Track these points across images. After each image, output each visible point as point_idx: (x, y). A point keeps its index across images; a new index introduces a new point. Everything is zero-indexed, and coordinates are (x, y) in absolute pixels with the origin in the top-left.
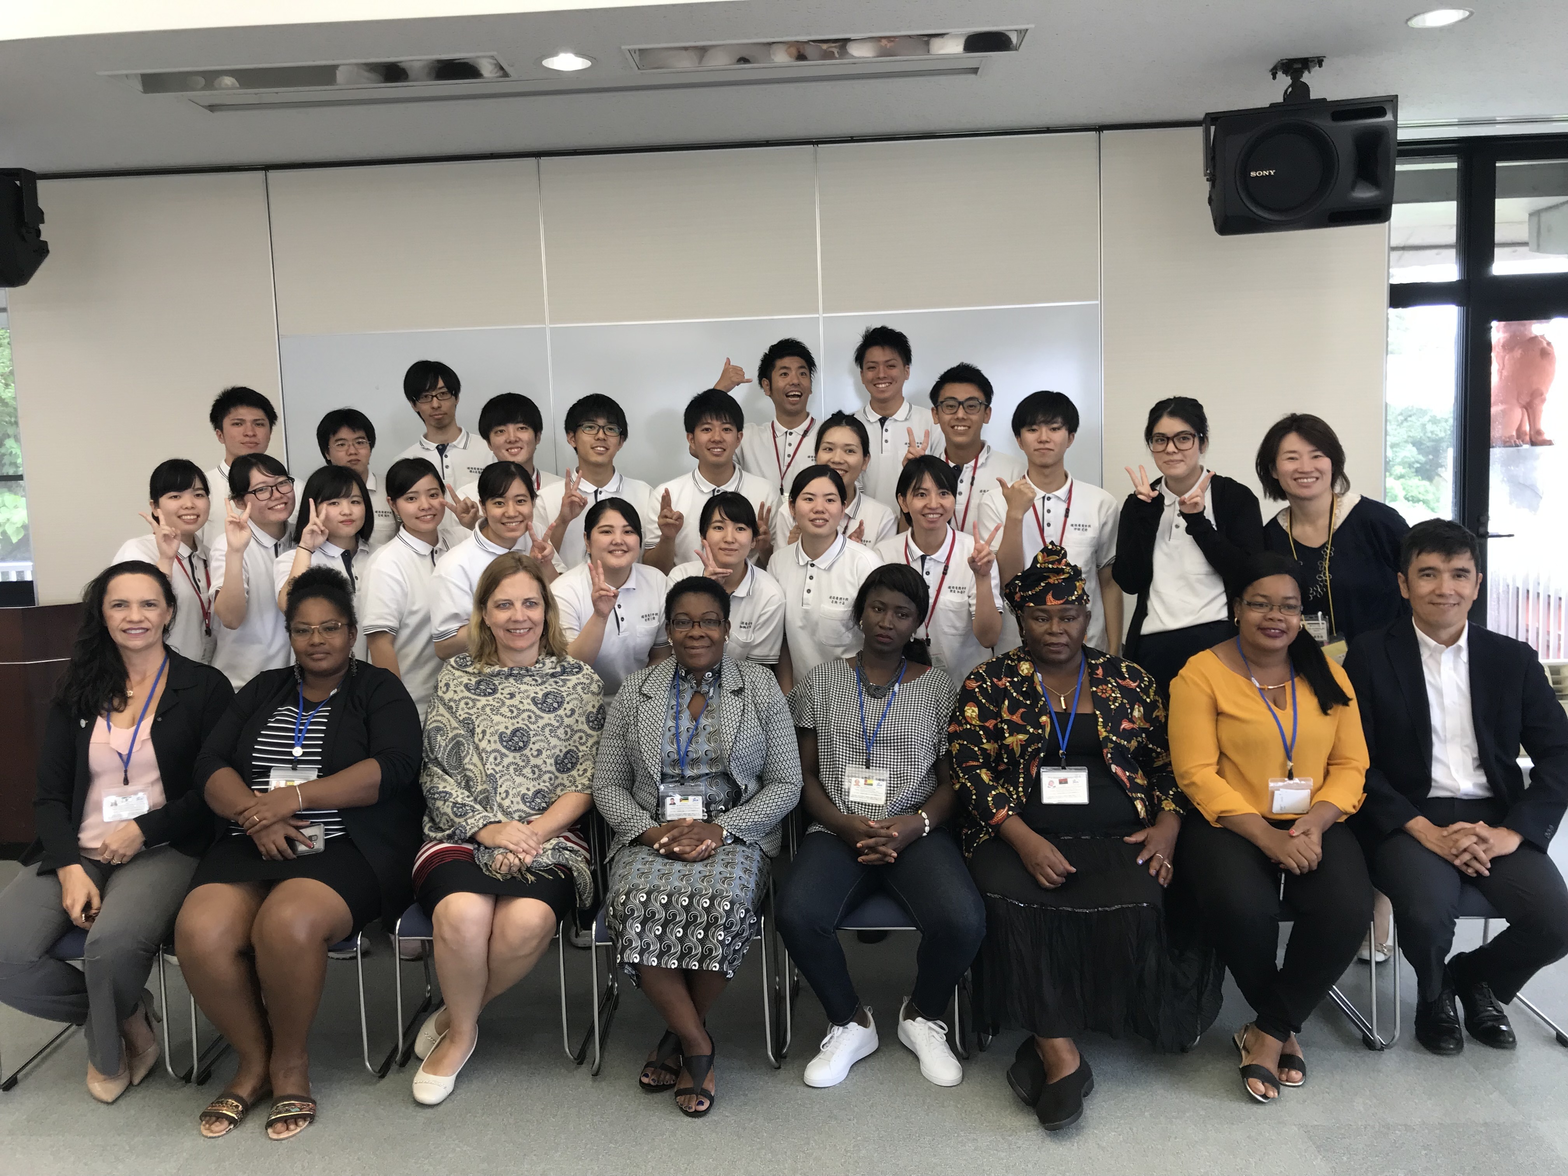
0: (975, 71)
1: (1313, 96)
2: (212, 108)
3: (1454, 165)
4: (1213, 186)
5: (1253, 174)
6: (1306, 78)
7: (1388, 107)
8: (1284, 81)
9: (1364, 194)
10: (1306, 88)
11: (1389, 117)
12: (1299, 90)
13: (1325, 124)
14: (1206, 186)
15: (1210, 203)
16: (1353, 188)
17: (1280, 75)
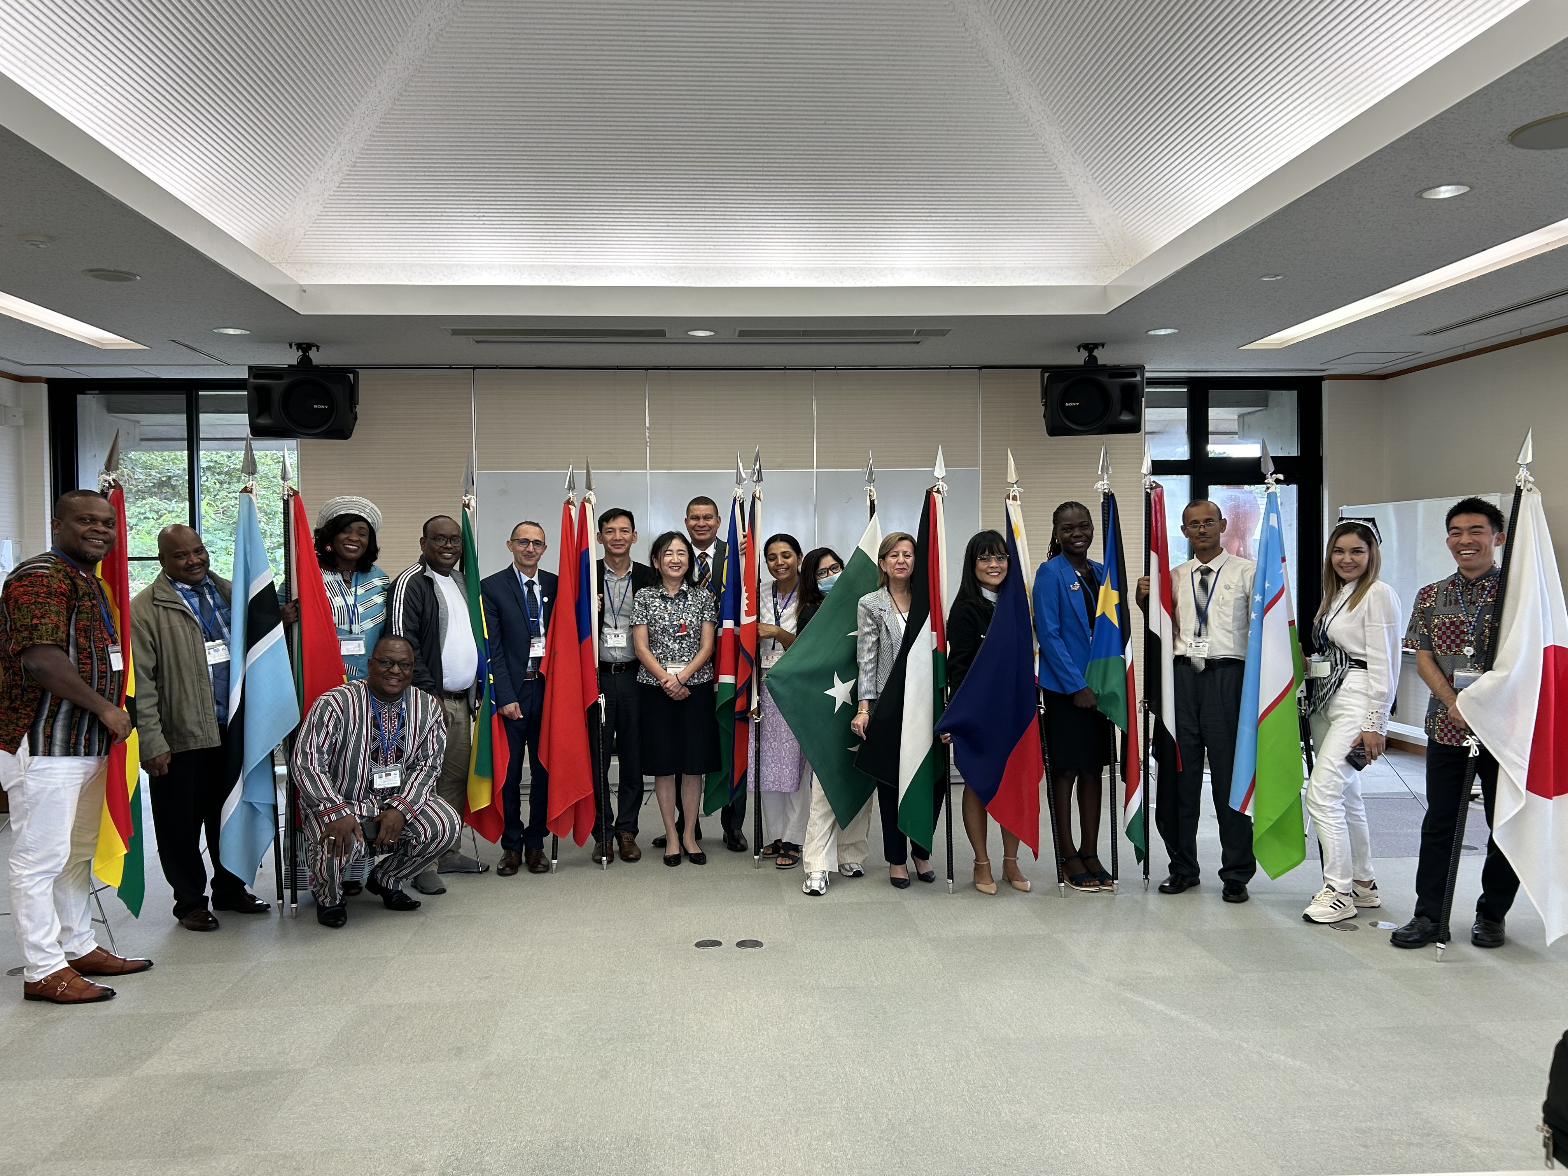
0: (918, 343)
1: (1100, 362)
2: (477, 342)
3: (1186, 390)
4: (1046, 409)
5: (1067, 404)
6: (1096, 353)
7: (1138, 372)
8: (1084, 354)
9: (1126, 417)
10: (1095, 358)
11: (1138, 378)
12: (1092, 359)
13: (1104, 379)
14: (1043, 408)
15: (1044, 416)
16: (1120, 414)
17: (1082, 349)
